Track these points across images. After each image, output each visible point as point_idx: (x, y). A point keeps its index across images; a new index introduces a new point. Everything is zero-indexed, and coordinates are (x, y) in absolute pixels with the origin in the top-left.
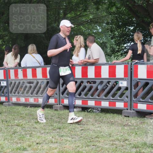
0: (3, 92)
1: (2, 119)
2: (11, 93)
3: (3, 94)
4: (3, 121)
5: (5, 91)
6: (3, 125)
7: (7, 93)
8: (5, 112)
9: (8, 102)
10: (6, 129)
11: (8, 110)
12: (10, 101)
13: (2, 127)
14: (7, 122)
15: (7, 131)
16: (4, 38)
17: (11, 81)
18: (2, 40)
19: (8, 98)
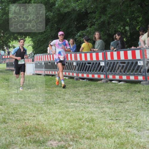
0: (140, 72)
1: (142, 97)
2: (148, 73)
3: (140, 74)
4: (142, 99)
5: (142, 70)
6: (143, 103)
7: (144, 72)
8: (144, 91)
9: (145, 81)
10: (146, 107)
11: (146, 89)
12: (147, 80)
13: (142, 105)
14: (146, 100)
15: (148, 109)
16: (137, 19)
17: (148, 60)
18: (135, 21)
19: (145, 77)
